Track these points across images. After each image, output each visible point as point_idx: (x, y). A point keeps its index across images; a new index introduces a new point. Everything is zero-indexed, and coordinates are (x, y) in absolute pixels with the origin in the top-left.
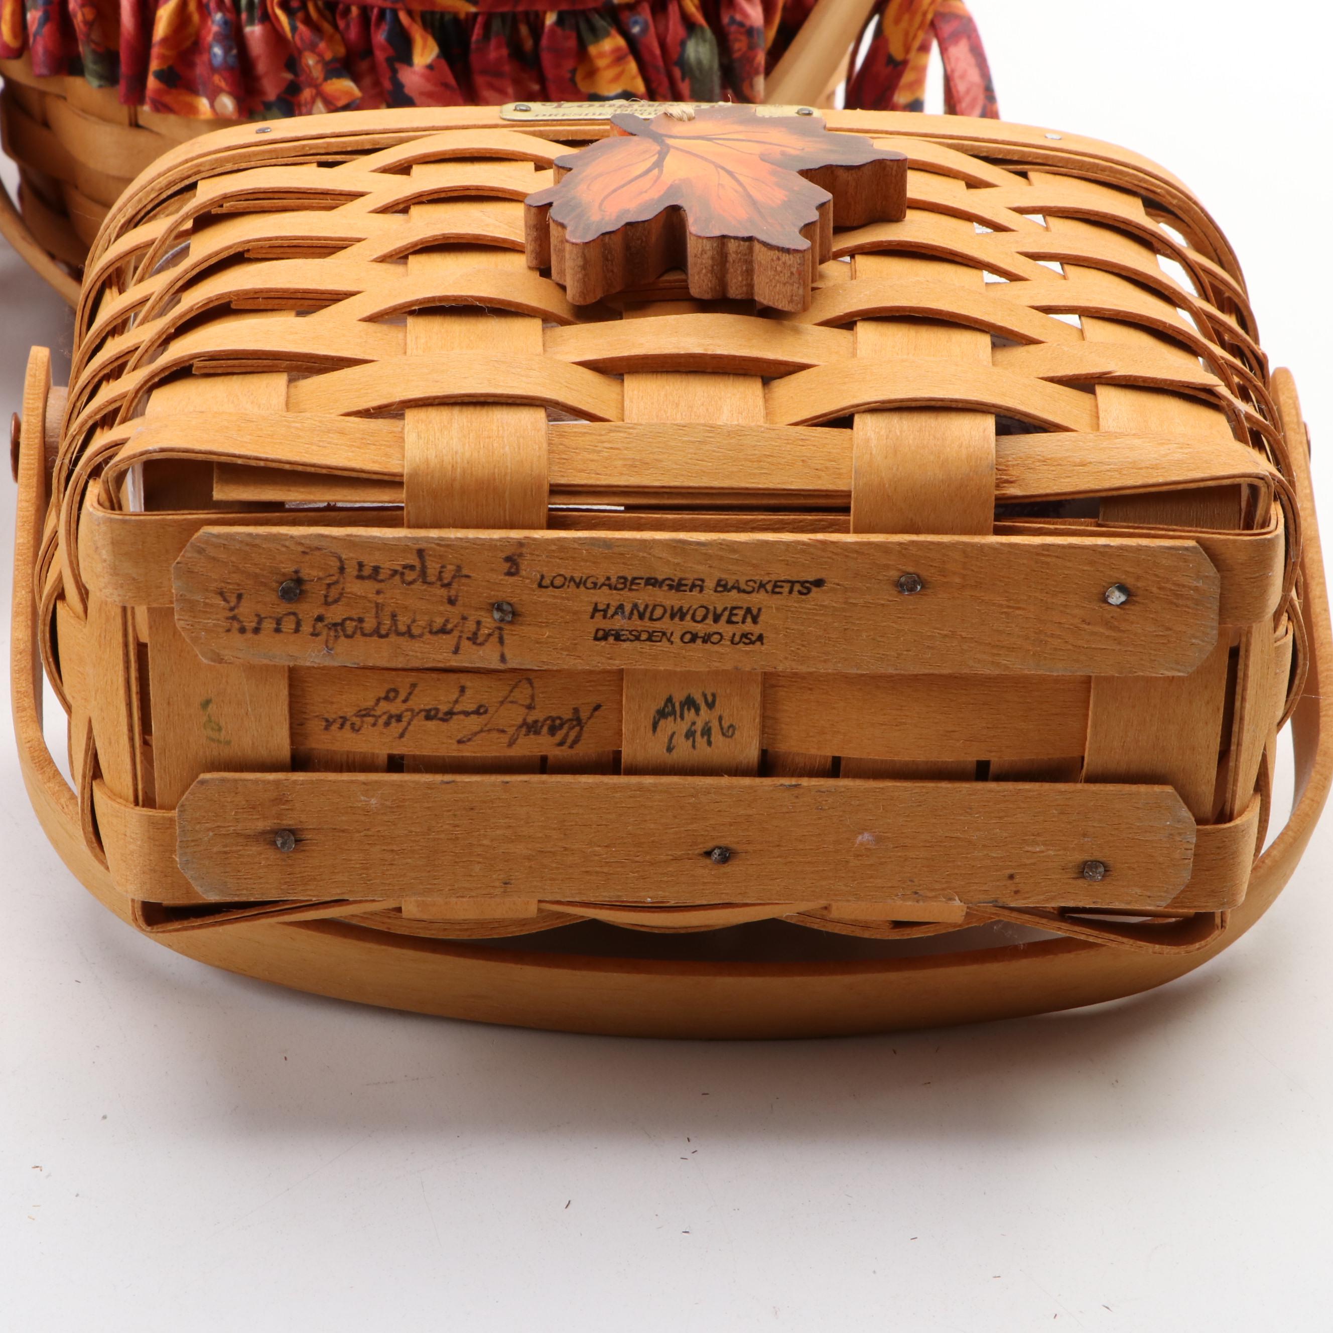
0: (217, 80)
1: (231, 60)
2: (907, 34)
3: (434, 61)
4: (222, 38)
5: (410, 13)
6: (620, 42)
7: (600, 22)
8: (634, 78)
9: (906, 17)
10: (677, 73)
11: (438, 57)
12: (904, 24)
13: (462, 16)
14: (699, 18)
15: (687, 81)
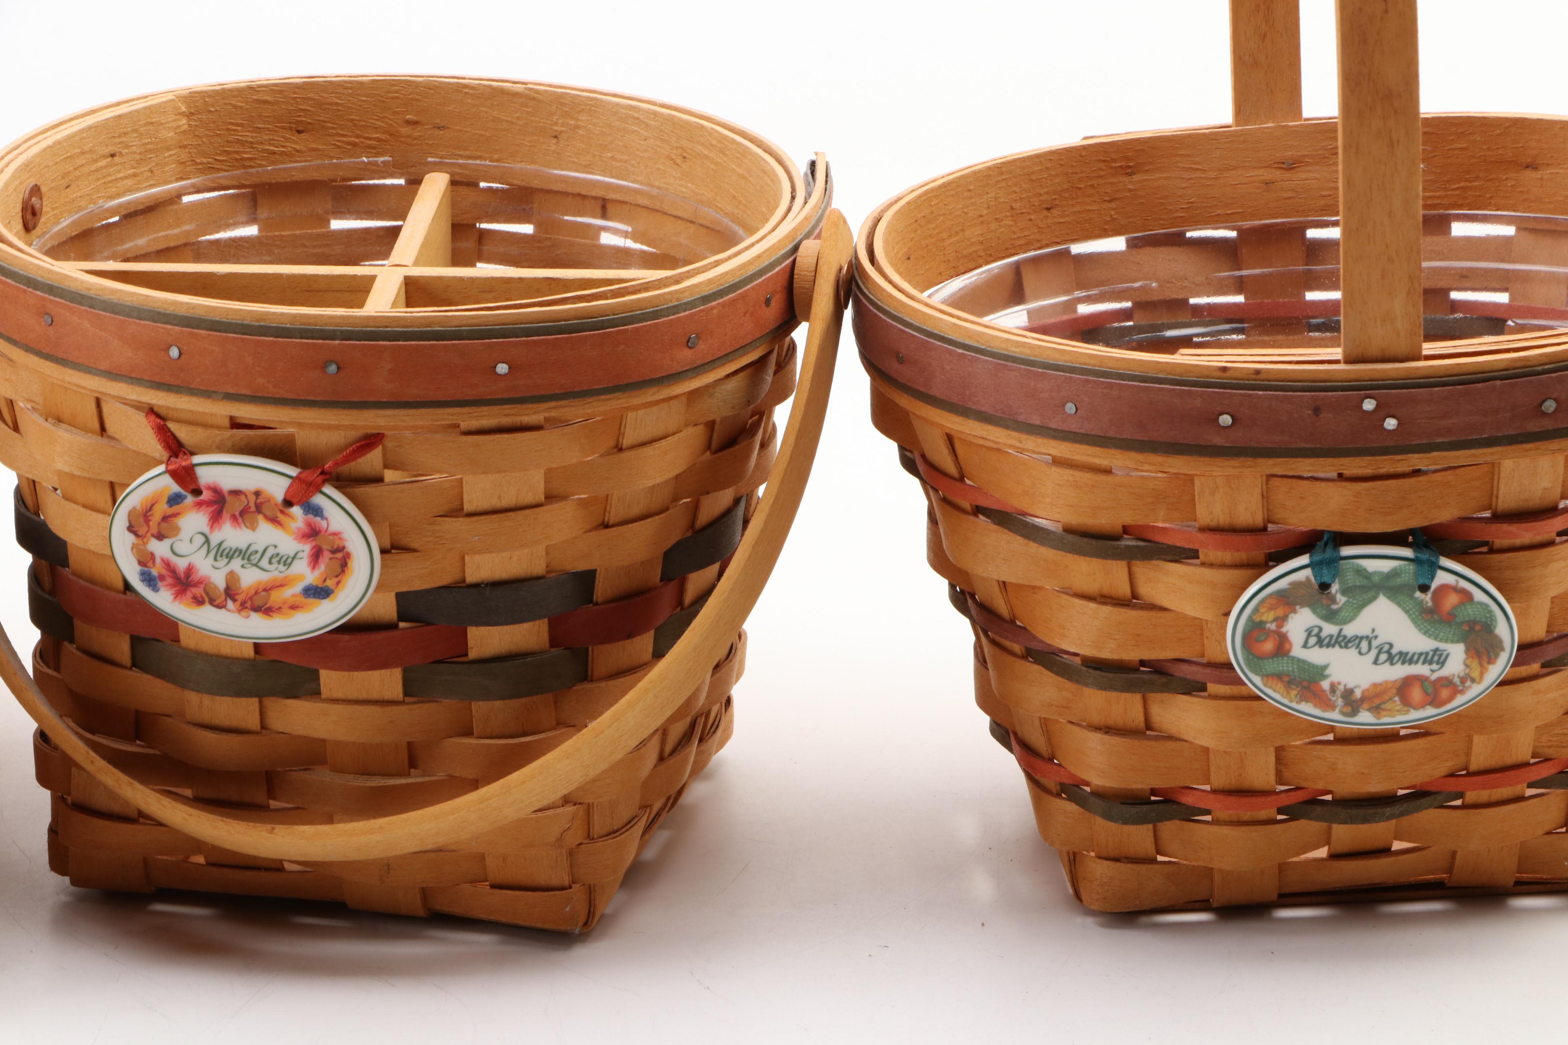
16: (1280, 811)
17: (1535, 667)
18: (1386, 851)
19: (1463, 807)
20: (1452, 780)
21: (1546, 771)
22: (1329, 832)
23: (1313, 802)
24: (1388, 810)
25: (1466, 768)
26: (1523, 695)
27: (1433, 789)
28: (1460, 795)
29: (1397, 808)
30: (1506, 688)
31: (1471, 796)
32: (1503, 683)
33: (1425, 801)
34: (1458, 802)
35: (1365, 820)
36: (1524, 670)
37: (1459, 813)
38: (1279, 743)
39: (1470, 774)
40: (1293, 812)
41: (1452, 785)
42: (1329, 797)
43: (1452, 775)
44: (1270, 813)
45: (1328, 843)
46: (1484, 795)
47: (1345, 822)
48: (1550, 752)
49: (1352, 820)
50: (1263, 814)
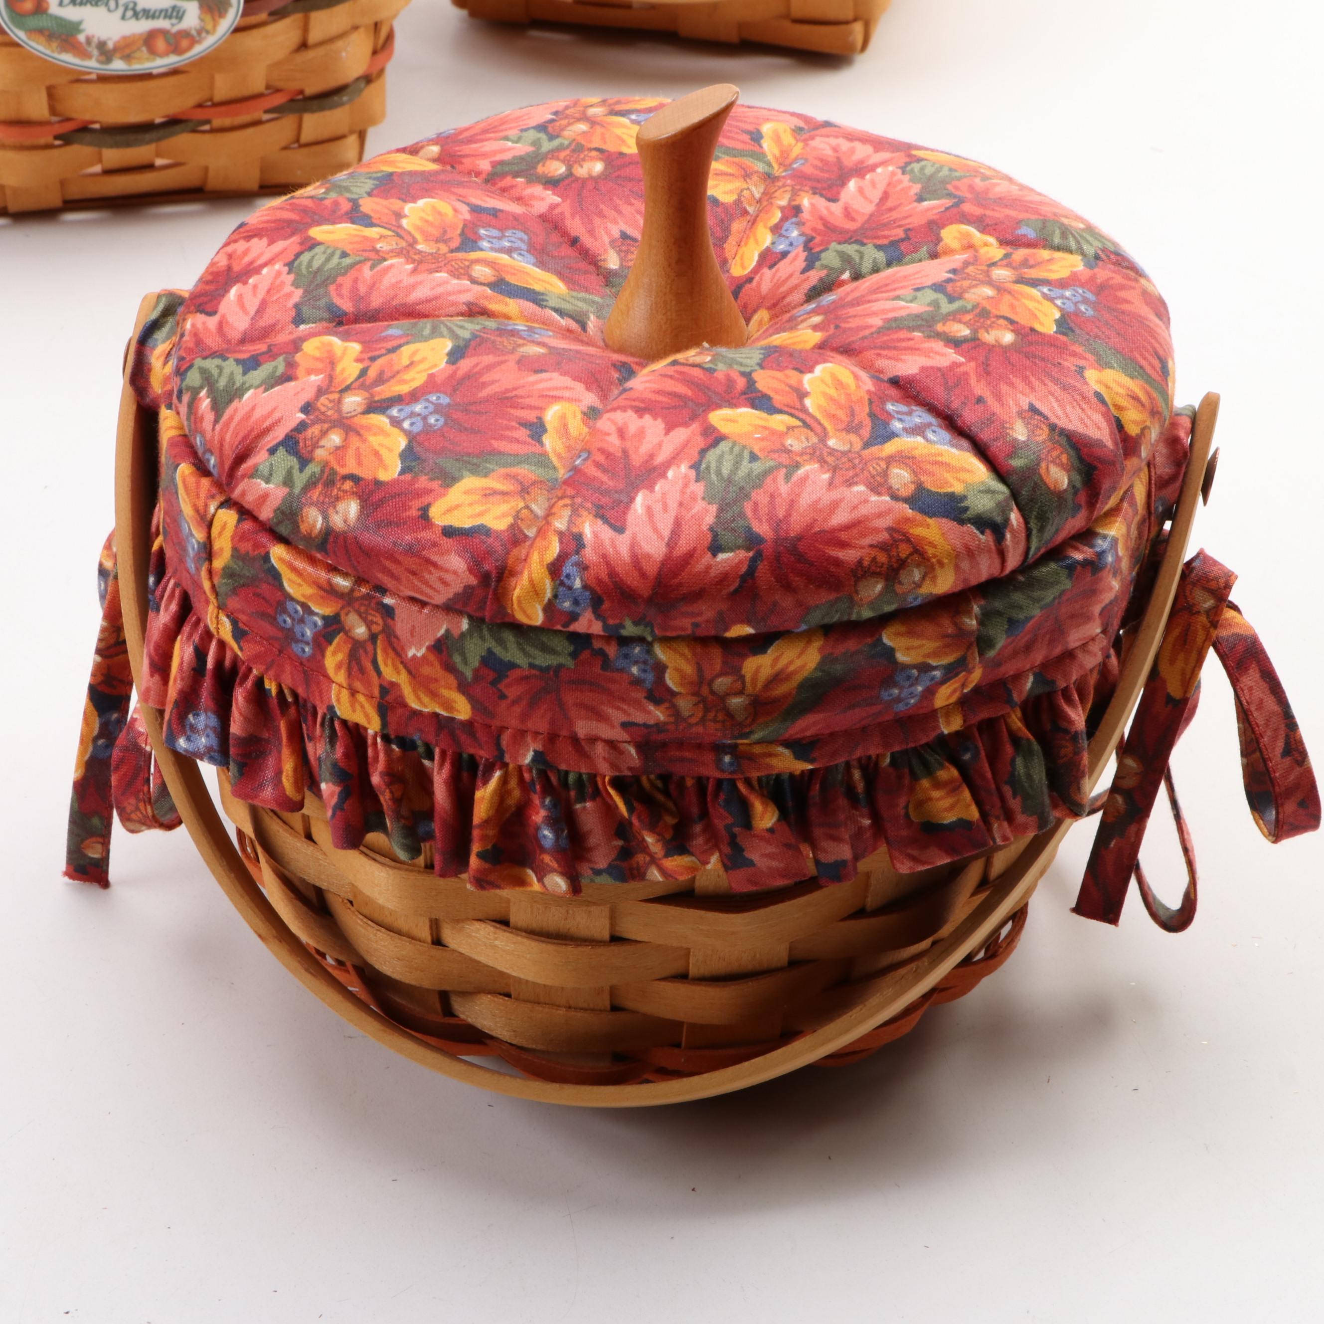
0: (547, 859)
1: (564, 842)
2: (1183, 674)
3: (775, 824)
4: (553, 822)
5: (748, 782)
6: (955, 773)
7: (931, 758)
8: (969, 805)
9: (1181, 656)
10: (1007, 790)
11: (779, 820)
12: (1180, 664)
13: (798, 773)
14: (1026, 733)
15: (1018, 799)
16: (56, 137)
17: (263, 16)
18: (149, 167)
19: (213, 131)
20: (199, 110)
21: (278, 100)
22: (100, 154)
23: (84, 130)
24: (147, 136)
25: (211, 99)
26: (253, 41)
27: (184, 117)
28: (208, 122)
29: (154, 135)
30: (239, 35)
31: (217, 122)
32: (238, 30)
33: (178, 128)
34: (207, 127)
35: (128, 145)
36: (252, 19)
37: (207, 137)
38: (49, 82)
39: (216, 105)
40: (67, 139)
41: (200, 114)
42: (97, 126)
43: (200, 106)
44: (49, 139)
45: (100, 161)
46: (227, 122)
47: (111, 147)
48: (280, 84)
49: (117, 145)
50: (42, 141)
